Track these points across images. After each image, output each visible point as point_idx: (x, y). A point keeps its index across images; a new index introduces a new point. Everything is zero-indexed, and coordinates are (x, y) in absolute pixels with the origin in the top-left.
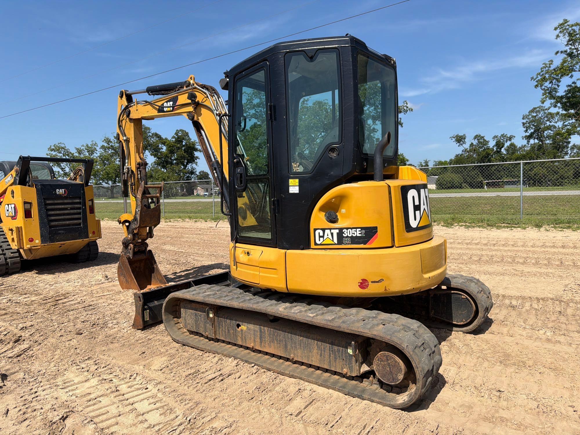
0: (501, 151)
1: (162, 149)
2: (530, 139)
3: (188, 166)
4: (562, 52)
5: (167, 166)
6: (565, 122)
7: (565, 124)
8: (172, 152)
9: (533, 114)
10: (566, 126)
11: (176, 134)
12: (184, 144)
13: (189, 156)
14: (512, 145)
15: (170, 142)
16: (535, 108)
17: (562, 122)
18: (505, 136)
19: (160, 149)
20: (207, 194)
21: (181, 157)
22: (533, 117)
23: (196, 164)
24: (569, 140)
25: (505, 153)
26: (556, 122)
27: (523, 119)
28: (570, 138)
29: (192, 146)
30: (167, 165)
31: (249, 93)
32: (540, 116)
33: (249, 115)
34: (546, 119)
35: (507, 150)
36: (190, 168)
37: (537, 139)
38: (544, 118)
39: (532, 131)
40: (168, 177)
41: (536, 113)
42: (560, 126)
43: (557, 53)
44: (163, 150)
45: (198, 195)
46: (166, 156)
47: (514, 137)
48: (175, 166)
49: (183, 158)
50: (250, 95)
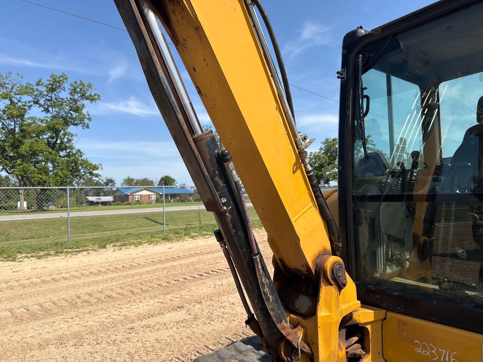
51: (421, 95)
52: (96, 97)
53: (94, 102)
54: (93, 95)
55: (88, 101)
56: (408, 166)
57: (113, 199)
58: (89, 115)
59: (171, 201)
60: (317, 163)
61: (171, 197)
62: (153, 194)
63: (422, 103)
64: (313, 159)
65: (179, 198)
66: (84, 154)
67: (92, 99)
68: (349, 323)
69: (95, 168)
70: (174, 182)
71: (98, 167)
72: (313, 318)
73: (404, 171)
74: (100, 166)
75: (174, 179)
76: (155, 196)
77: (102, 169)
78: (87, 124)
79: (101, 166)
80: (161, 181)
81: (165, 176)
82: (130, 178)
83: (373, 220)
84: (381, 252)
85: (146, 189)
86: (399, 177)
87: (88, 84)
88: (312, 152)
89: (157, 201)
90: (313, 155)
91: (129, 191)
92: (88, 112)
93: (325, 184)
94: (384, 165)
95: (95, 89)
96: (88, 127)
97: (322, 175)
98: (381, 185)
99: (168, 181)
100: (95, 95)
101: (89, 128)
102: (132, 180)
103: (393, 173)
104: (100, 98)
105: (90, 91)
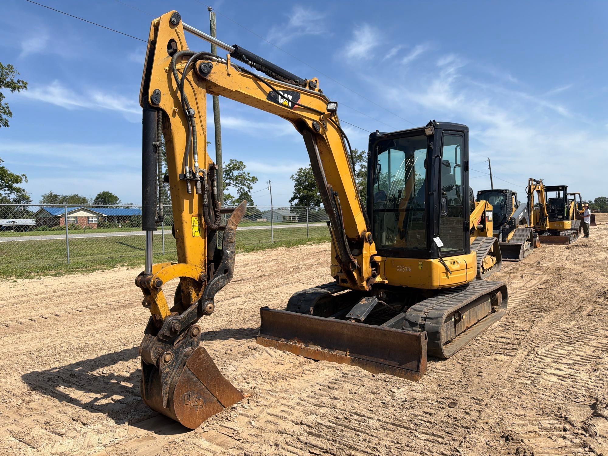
51: (405, 160)
52: (21, 84)
53: (17, 91)
54: (16, 81)
55: (9, 90)
56: (397, 196)
57: (35, 222)
58: (8, 108)
59: (119, 226)
60: (307, 181)
61: (118, 220)
62: (92, 215)
63: (405, 165)
64: (303, 176)
65: (129, 222)
66: (3, 161)
67: (14, 87)
68: (372, 261)
69: (17, 180)
70: (117, 200)
71: (21, 179)
72: (360, 256)
73: (395, 198)
74: (24, 178)
75: (116, 197)
76: (96, 219)
77: (27, 181)
78: (5, 121)
79: (26, 177)
80: (97, 198)
81: (103, 192)
82: (54, 194)
83: (381, 220)
84: (384, 235)
85: (83, 210)
86: (393, 201)
87: (8, 66)
88: (302, 169)
89: (99, 225)
90: (302, 171)
91: (60, 212)
92: (6, 104)
93: (315, 206)
94: (386, 196)
95: (19, 73)
96: (6, 124)
97: (313, 195)
98: (385, 205)
99: (108, 200)
100: (19, 82)
101: (8, 126)
102: (56, 196)
103: (390, 200)
104: (27, 86)
105: (11, 76)
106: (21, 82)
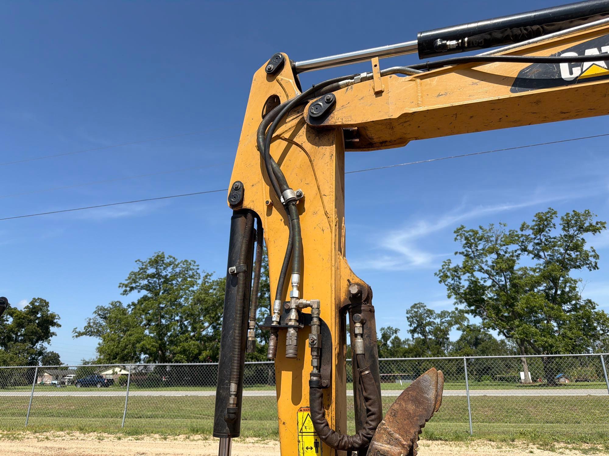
0: (386, 343)
1: (8, 321)
2: (414, 333)
3: (37, 344)
4: (460, 253)
5: (8, 344)
6: (442, 320)
7: (442, 321)
8: (19, 325)
9: (414, 310)
10: (443, 323)
11: (32, 303)
12: (39, 315)
13: (43, 332)
14: (397, 338)
15: (21, 313)
16: (416, 304)
17: (440, 319)
18: (391, 329)
19: (4, 321)
20: (56, 382)
21: (32, 332)
22: (415, 312)
23: (49, 343)
24: (448, 336)
25: (390, 345)
26: (435, 319)
27: (407, 313)
28: (448, 334)
29: (50, 319)
30: (8, 342)
31: (143, 261)
32: (421, 311)
33: (139, 286)
34: (426, 315)
35: (392, 343)
36: (38, 347)
37: (421, 333)
38: (424, 314)
39: (415, 325)
40: (11, 359)
41: (417, 309)
42: (439, 323)
43: (456, 253)
44: (7, 323)
45: (42, 384)
46: (11, 330)
47: (399, 330)
48: (20, 344)
49: (34, 333)
50: (145, 264)
53: (598, 233)
54: (594, 224)
55: (590, 234)
58: (593, 251)
66: (598, 305)
67: (594, 230)
78: (594, 264)
87: (585, 212)
92: (591, 248)
96: (596, 267)
100: (597, 223)
101: (598, 268)
104: (605, 225)
105: (589, 220)
106: (599, 224)
